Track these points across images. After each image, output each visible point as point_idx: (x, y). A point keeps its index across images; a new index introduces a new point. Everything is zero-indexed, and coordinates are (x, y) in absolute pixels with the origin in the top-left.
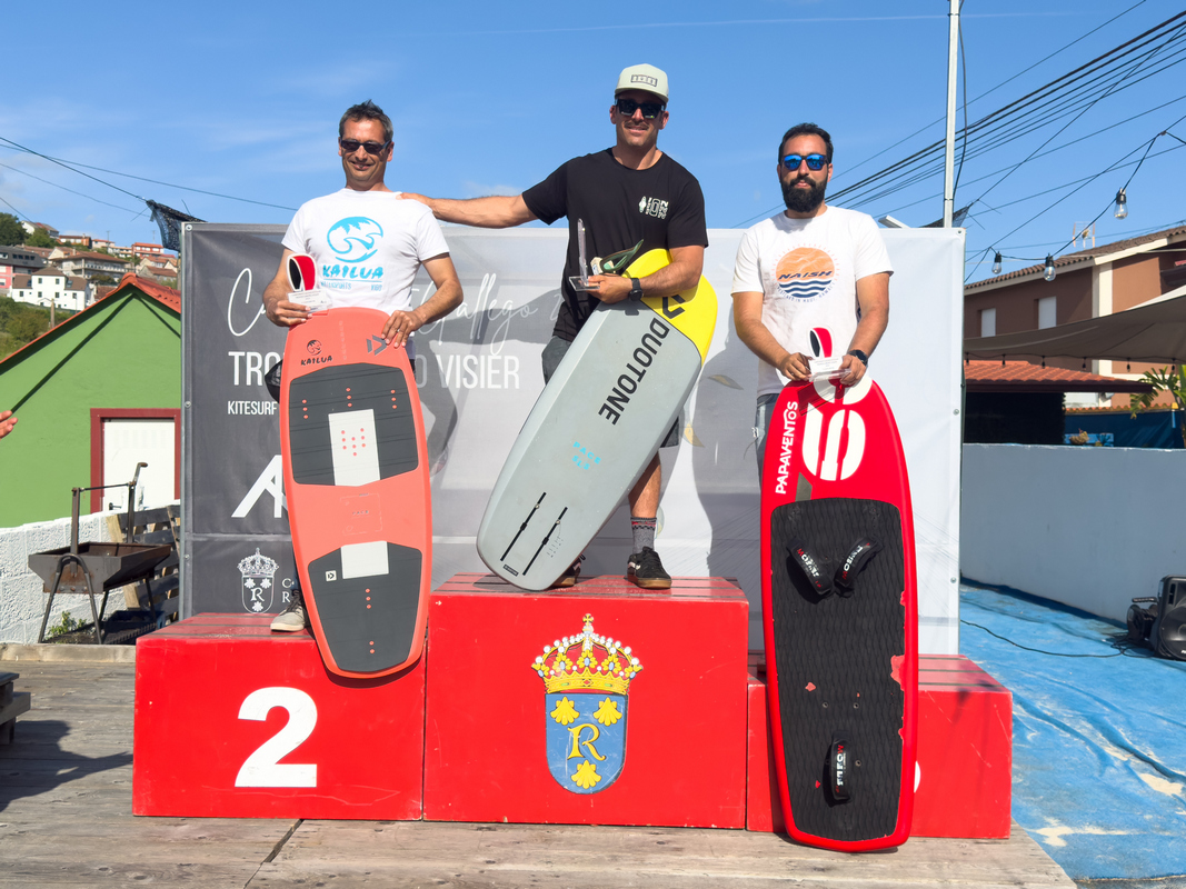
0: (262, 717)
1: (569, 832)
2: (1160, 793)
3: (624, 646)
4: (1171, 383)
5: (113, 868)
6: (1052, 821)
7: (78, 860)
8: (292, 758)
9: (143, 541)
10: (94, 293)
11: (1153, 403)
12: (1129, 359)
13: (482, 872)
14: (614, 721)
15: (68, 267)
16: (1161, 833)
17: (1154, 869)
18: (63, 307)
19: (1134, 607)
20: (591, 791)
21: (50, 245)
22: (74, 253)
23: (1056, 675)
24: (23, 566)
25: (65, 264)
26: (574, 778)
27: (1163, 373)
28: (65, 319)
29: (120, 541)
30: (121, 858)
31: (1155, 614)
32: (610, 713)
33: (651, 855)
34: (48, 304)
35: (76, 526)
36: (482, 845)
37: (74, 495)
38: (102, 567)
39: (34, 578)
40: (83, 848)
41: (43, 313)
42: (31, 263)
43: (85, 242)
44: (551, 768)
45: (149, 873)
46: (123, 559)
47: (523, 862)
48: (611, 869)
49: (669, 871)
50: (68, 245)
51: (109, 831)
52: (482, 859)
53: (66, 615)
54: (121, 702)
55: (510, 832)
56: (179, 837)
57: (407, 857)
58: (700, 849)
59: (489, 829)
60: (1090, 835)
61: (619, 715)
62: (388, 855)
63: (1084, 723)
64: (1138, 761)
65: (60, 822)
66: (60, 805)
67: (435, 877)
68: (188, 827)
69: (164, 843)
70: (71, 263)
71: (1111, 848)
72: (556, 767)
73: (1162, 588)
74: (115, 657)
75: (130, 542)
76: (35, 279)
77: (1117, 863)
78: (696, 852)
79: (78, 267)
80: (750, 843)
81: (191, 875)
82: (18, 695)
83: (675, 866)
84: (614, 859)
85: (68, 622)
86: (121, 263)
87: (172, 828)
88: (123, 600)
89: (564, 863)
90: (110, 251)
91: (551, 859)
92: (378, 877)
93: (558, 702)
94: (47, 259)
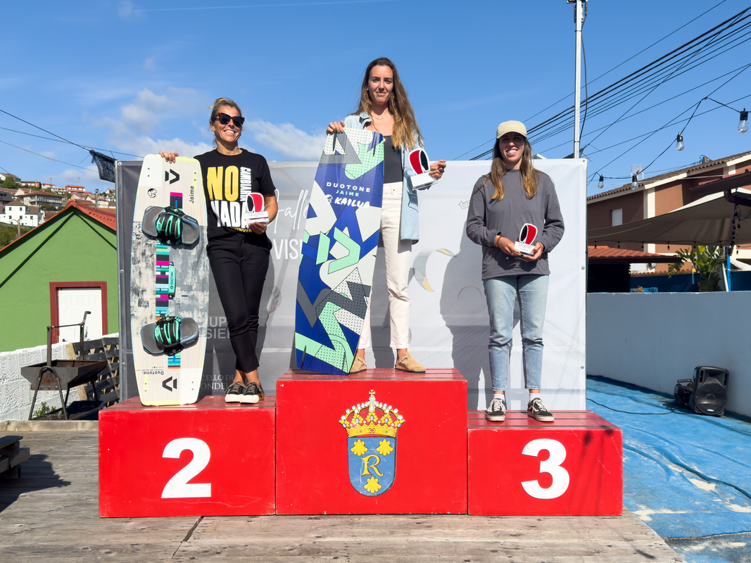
0: (177, 456)
1: (363, 519)
2: (703, 490)
3: (393, 408)
4: (691, 257)
5: (91, 547)
6: (642, 506)
7: (69, 544)
8: (196, 480)
9: (88, 359)
10: (43, 216)
11: (681, 269)
12: (668, 243)
13: (315, 543)
14: (389, 453)
15: (27, 201)
16: (706, 512)
17: (704, 532)
18: (25, 225)
19: (678, 385)
20: (376, 494)
21: (16, 187)
22: (30, 192)
23: (635, 425)
24: (17, 374)
25: (25, 199)
26: (366, 487)
27: (687, 251)
28: (26, 232)
29: (75, 359)
30: (95, 542)
31: (691, 390)
32: (386, 448)
33: (413, 530)
34: (15, 223)
35: (49, 350)
36: (313, 527)
37: (48, 330)
38: (66, 374)
39: (24, 381)
40: (70, 536)
41: (12, 228)
42: (4, 198)
43: (37, 185)
44: (351, 481)
45: (113, 550)
46: (79, 369)
47: (339, 536)
48: (392, 539)
49: (425, 539)
50: (26, 187)
51: (86, 527)
52: (313, 535)
53: (44, 404)
54: (83, 453)
55: (329, 520)
56: (129, 529)
57: (268, 536)
58: (442, 526)
59: (316, 518)
60: (665, 514)
61: (392, 449)
62: (257, 535)
63: (654, 452)
64: (688, 472)
65: (55, 522)
66: (54, 513)
67: (287, 546)
68: (133, 523)
69: (120, 532)
70: (29, 198)
71: (678, 521)
72: (355, 480)
73: (695, 373)
74: (77, 428)
75: (82, 359)
76: (7, 208)
77: (683, 529)
78: (440, 527)
79: (33, 200)
80: (471, 522)
81: (139, 550)
82: (22, 449)
83: (428, 536)
84: (392, 533)
85: (45, 408)
86: (60, 198)
87: (124, 524)
88: (77, 395)
89: (363, 536)
90: (52, 190)
91: (355, 534)
92: (253, 547)
93: (355, 443)
94: (14, 196)
